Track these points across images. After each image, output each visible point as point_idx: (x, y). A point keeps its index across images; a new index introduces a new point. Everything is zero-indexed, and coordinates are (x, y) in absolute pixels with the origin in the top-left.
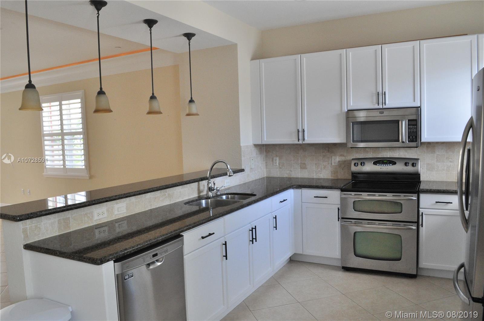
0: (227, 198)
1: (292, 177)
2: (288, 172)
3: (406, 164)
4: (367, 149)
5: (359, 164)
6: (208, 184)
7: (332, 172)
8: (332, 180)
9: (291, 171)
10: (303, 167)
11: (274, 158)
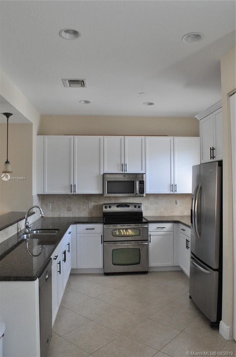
0: (37, 232)
1: (61, 217)
2: (58, 213)
3: (135, 207)
4: (111, 198)
5: (108, 207)
6: (25, 223)
7: (89, 212)
8: (89, 218)
9: (60, 213)
10: (69, 209)
11: (48, 204)
